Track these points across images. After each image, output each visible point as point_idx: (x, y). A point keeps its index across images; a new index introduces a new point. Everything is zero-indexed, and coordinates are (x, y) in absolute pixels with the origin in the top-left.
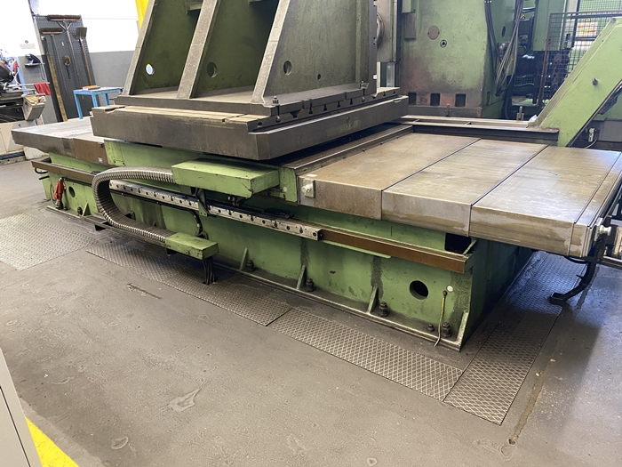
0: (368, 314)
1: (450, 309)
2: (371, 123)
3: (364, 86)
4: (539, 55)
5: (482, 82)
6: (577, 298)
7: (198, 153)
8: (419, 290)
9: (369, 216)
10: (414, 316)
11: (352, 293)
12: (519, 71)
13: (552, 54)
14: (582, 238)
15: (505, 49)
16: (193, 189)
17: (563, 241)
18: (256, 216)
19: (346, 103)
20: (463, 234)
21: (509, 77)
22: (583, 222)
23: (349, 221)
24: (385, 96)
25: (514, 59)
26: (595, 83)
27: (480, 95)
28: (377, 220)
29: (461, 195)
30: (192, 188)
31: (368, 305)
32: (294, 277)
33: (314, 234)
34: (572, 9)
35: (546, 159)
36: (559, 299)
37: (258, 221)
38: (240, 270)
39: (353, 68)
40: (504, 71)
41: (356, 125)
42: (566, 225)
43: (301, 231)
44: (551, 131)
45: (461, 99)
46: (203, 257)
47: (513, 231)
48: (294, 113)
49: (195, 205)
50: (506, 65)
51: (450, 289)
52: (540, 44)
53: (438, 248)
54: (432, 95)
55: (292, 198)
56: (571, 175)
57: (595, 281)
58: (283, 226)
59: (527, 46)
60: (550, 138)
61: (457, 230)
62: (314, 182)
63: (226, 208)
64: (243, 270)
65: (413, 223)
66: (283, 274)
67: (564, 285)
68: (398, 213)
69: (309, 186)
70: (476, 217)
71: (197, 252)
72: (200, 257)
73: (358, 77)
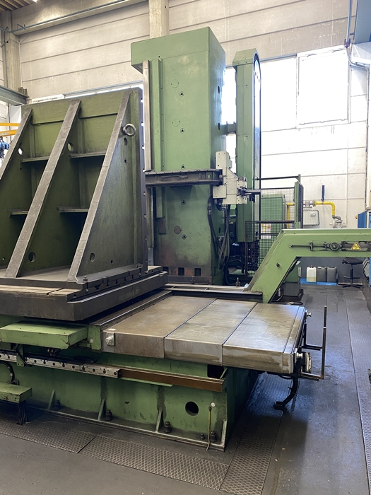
0: (157, 432)
1: (214, 420)
2: (146, 290)
3: (141, 266)
4: (241, 244)
5: (210, 261)
6: (290, 404)
7: (20, 317)
8: (192, 408)
9: (156, 356)
10: (189, 429)
11: (143, 418)
12: (232, 253)
13: (249, 244)
14: (289, 362)
15: (222, 241)
16: (13, 345)
17: (278, 364)
18: (67, 363)
19: (129, 278)
20: (219, 364)
21: (226, 257)
22: (288, 352)
23: (139, 361)
24: (153, 272)
25: (228, 246)
26: (278, 265)
27: (210, 269)
28: (160, 359)
29: (214, 339)
30: (11, 344)
31: (156, 426)
32: (96, 411)
33: (115, 373)
34: (257, 219)
35: (258, 312)
36: (280, 406)
37: (69, 367)
38: (48, 410)
39: (132, 256)
40: (223, 254)
41: (137, 292)
42: (279, 354)
43: (104, 372)
44: (258, 293)
45: (198, 271)
46: (20, 401)
47: (248, 360)
48: (97, 287)
49: (14, 358)
50: (224, 251)
51: (213, 405)
52: (242, 238)
53: (202, 376)
54: (179, 269)
55: (97, 347)
56: (275, 322)
57: (299, 390)
58: (89, 369)
59: (234, 239)
60: (258, 298)
61: (215, 362)
62: (115, 334)
63: (41, 359)
64: (51, 409)
65: (186, 359)
66: (86, 409)
67: (281, 396)
68: (175, 353)
69: (110, 338)
70: (226, 352)
71: (15, 397)
72: (18, 401)
73: (135, 261)
